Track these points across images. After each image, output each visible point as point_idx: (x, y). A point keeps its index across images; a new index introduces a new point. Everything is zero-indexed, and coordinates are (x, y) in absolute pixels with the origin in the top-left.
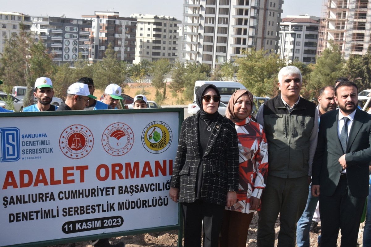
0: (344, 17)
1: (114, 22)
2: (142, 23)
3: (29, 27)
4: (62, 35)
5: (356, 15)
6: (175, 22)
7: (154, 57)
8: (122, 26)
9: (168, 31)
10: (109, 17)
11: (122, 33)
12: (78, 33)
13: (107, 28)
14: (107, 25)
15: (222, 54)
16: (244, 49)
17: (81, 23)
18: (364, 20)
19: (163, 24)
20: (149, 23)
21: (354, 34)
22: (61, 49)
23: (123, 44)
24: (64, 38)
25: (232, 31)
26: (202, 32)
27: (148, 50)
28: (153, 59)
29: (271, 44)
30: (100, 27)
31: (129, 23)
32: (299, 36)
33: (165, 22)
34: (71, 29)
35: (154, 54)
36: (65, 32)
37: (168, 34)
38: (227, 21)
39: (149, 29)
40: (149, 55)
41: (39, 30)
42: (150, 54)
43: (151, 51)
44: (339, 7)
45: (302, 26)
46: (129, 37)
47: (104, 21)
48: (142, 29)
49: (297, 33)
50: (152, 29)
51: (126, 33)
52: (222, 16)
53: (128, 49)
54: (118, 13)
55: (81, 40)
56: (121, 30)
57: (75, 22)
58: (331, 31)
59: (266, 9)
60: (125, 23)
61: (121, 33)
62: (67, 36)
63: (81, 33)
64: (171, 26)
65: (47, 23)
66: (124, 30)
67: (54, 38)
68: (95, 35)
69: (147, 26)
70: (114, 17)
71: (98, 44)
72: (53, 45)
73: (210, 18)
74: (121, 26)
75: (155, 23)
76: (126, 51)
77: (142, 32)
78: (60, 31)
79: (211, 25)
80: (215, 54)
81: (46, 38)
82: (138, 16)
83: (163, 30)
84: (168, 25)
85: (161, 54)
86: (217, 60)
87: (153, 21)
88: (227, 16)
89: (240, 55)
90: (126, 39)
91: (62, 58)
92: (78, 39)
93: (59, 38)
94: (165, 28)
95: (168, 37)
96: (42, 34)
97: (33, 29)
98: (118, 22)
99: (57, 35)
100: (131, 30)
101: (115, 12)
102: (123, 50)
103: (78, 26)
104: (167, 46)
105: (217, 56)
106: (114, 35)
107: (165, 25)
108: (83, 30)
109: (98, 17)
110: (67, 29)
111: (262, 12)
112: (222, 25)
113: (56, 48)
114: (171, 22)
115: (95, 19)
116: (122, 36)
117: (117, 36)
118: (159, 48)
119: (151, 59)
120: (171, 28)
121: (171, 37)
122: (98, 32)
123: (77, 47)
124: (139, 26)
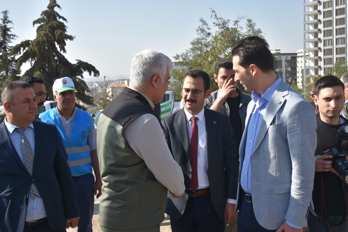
2: (301, 57)
8: (282, 60)
11: (282, 67)
26: (321, 55)
31: (289, 57)
38: (344, 41)
51: (286, 67)
52: (339, 36)
54: (280, 50)
56: (281, 64)
66: (284, 64)
79: (330, 47)
88: (344, 36)
101: (276, 50)
116: (283, 69)
117: (277, 70)
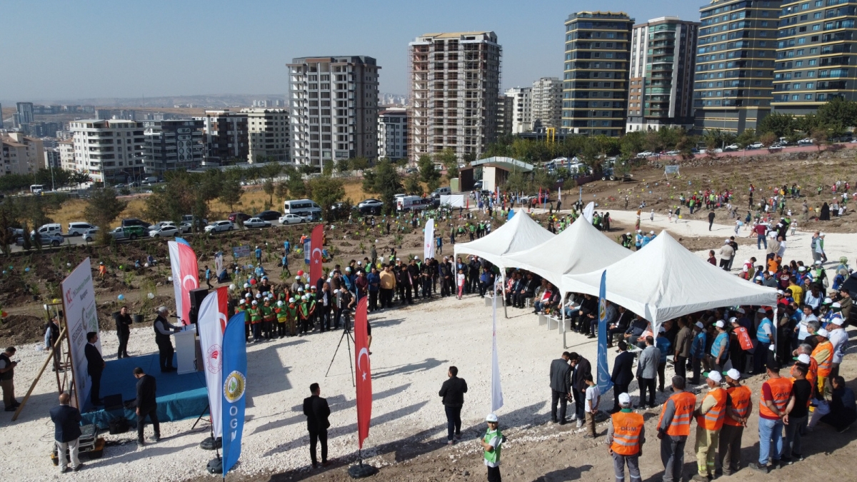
0: (426, 115)
1: (225, 119)
2: (253, 117)
3: (142, 133)
4: (176, 137)
5: (435, 113)
6: (285, 115)
7: (267, 149)
9: (279, 124)
10: (220, 116)
12: (191, 134)
13: (219, 126)
14: (218, 123)
15: (327, 150)
16: (346, 145)
17: (192, 124)
18: (441, 117)
19: (274, 118)
20: (260, 117)
21: (435, 129)
22: (175, 144)
23: (236, 140)
24: (177, 140)
25: (334, 130)
26: (307, 130)
27: (262, 143)
28: (267, 152)
29: (371, 137)
30: (212, 126)
31: (241, 120)
32: (398, 127)
33: (276, 115)
34: (184, 131)
35: (268, 147)
36: (177, 134)
37: (280, 127)
38: (329, 120)
39: (260, 123)
40: (263, 149)
41: (151, 133)
42: (264, 147)
43: (264, 144)
44: (423, 107)
45: (399, 118)
46: (241, 133)
47: (215, 120)
48: (253, 123)
49: (396, 124)
50: (263, 123)
51: (238, 130)
52: (324, 116)
53: (242, 145)
54: (228, 110)
55: (195, 140)
56: (233, 127)
57: (187, 124)
58: (418, 127)
59: (363, 109)
60: (235, 120)
61: (233, 129)
62: (179, 137)
63: (194, 133)
64: (282, 118)
65: (160, 127)
66: (235, 127)
67: (167, 141)
68: (207, 132)
69: (257, 120)
70: (225, 115)
71: (211, 142)
72: (168, 148)
73: (315, 118)
74: (232, 123)
75: (266, 118)
76: (239, 147)
77: (253, 126)
78: (173, 134)
79: (316, 124)
80: (321, 150)
81: (159, 141)
82: (249, 111)
83: (274, 124)
84: (279, 118)
85: (275, 146)
86: (323, 156)
87: (264, 115)
88: (328, 116)
89: (344, 150)
90: (239, 135)
91: (177, 159)
92: (191, 139)
93: (173, 141)
94: (276, 121)
95: (280, 129)
96: (155, 137)
97: (146, 133)
98: (229, 120)
99: (170, 137)
100: (243, 126)
101: (225, 110)
102: (236, 146)
103: (190, 127)
104: (280, 138)
105: (323, 152)
106: (226, 133)
107: (276, 118)
108: (195, 130)
109: (209, 116)
110: (180, 131)
111: (359, 112)
112: (325, 124)
113: (170, 151)
114: (282, 115)
115: (207, 118)
116: (235, 132)
117: (229, 133)
118: (272, 141)
119: (265, 152)
120: (282, 121)
121: (283, 129)
122: (210, 130)
123: (191, 147)
124: (250, 120)
